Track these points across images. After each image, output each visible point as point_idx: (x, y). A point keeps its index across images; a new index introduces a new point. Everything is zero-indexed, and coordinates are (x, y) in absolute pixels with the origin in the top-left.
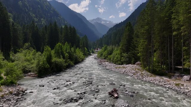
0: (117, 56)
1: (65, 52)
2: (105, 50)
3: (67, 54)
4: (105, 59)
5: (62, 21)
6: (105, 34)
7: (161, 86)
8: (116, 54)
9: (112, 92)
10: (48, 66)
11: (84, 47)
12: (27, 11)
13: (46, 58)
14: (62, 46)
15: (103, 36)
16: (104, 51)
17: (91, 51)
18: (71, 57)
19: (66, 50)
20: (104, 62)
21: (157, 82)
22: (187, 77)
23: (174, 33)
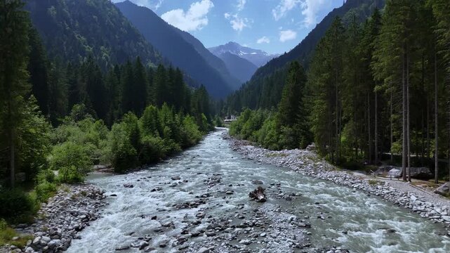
0: (270, 132)
1: (163, 125)
2: (246, 119)
3: (167, 129)
4: (245, 139)
5: (149, 52)
6: (247, 83)
7: (346, 185)
8: (270, 129)
9: (256, 192)
10: (133, 151)
11: (200, 111)
12: (68, 28)
13: (130, 136)
14: (156, 112)
15: (244, 85)
16: (245, 122)
17: (215, 122)
18: (175, 135)
19: (165, 120)
20: (244, 144)
21: (340, 179)
22: (396, 170)
23: (377, 88)
